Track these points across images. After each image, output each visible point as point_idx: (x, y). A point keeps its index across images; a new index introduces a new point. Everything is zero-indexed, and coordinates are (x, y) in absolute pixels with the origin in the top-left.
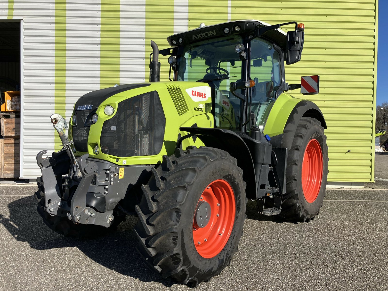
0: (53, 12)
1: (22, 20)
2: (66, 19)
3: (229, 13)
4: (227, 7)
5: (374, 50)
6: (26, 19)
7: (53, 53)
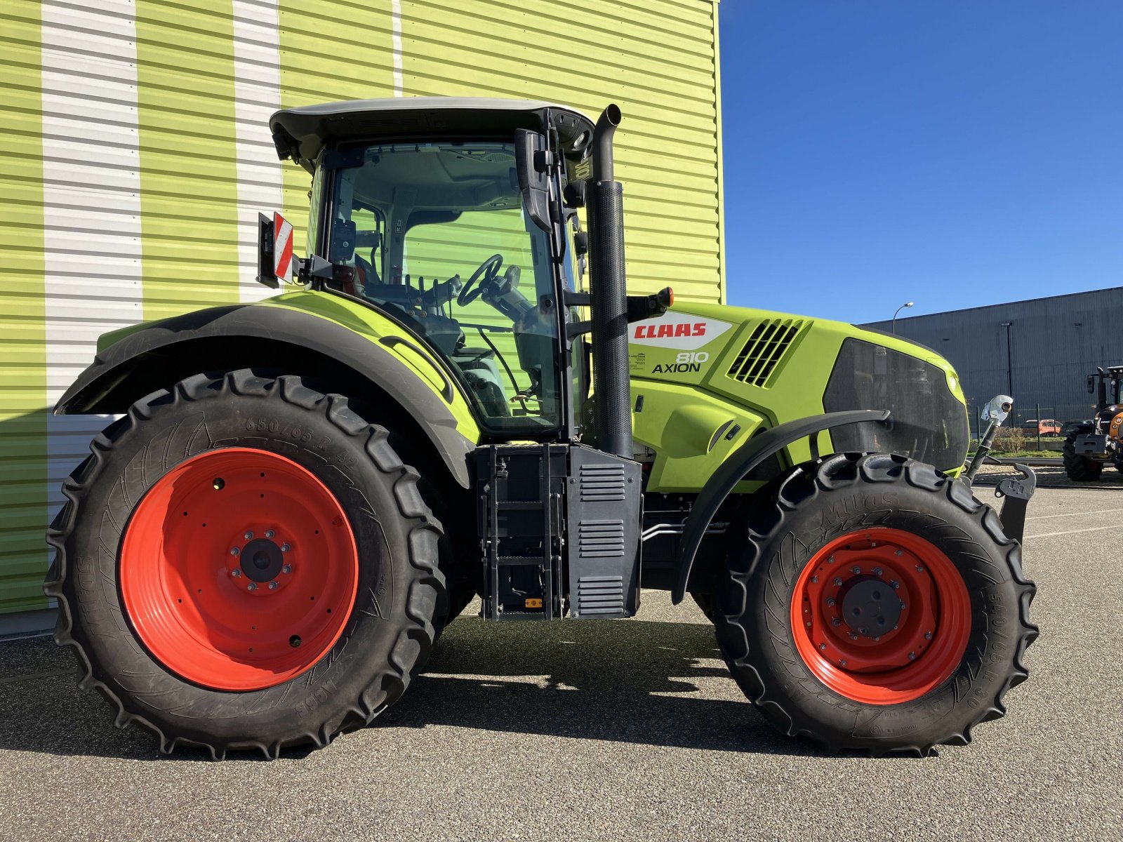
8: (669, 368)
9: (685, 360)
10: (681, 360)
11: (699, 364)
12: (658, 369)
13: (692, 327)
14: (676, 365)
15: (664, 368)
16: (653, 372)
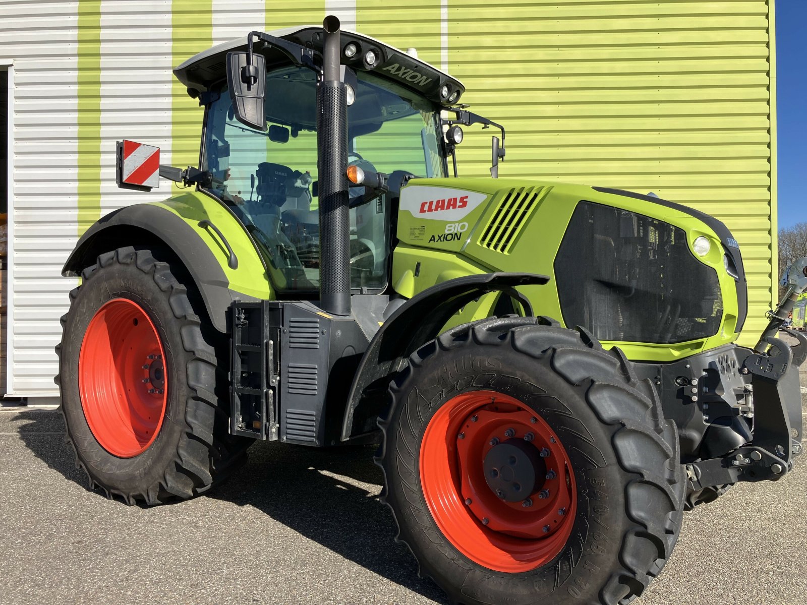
0: (73, 48)
1: (12, 65)
2: (101, 60)
3: (444, 34)
4: (439, 21)
5: (768, 103)
6: (18, 63)
7: (74, 131)
8: (440, 238)
9: (451, 230)
10: (448, 230)
11: (461, 233)
12: (433, 239)
13: (458, 200)
14: (445, 235)
15: (437, 238)
16: (429, 242)
